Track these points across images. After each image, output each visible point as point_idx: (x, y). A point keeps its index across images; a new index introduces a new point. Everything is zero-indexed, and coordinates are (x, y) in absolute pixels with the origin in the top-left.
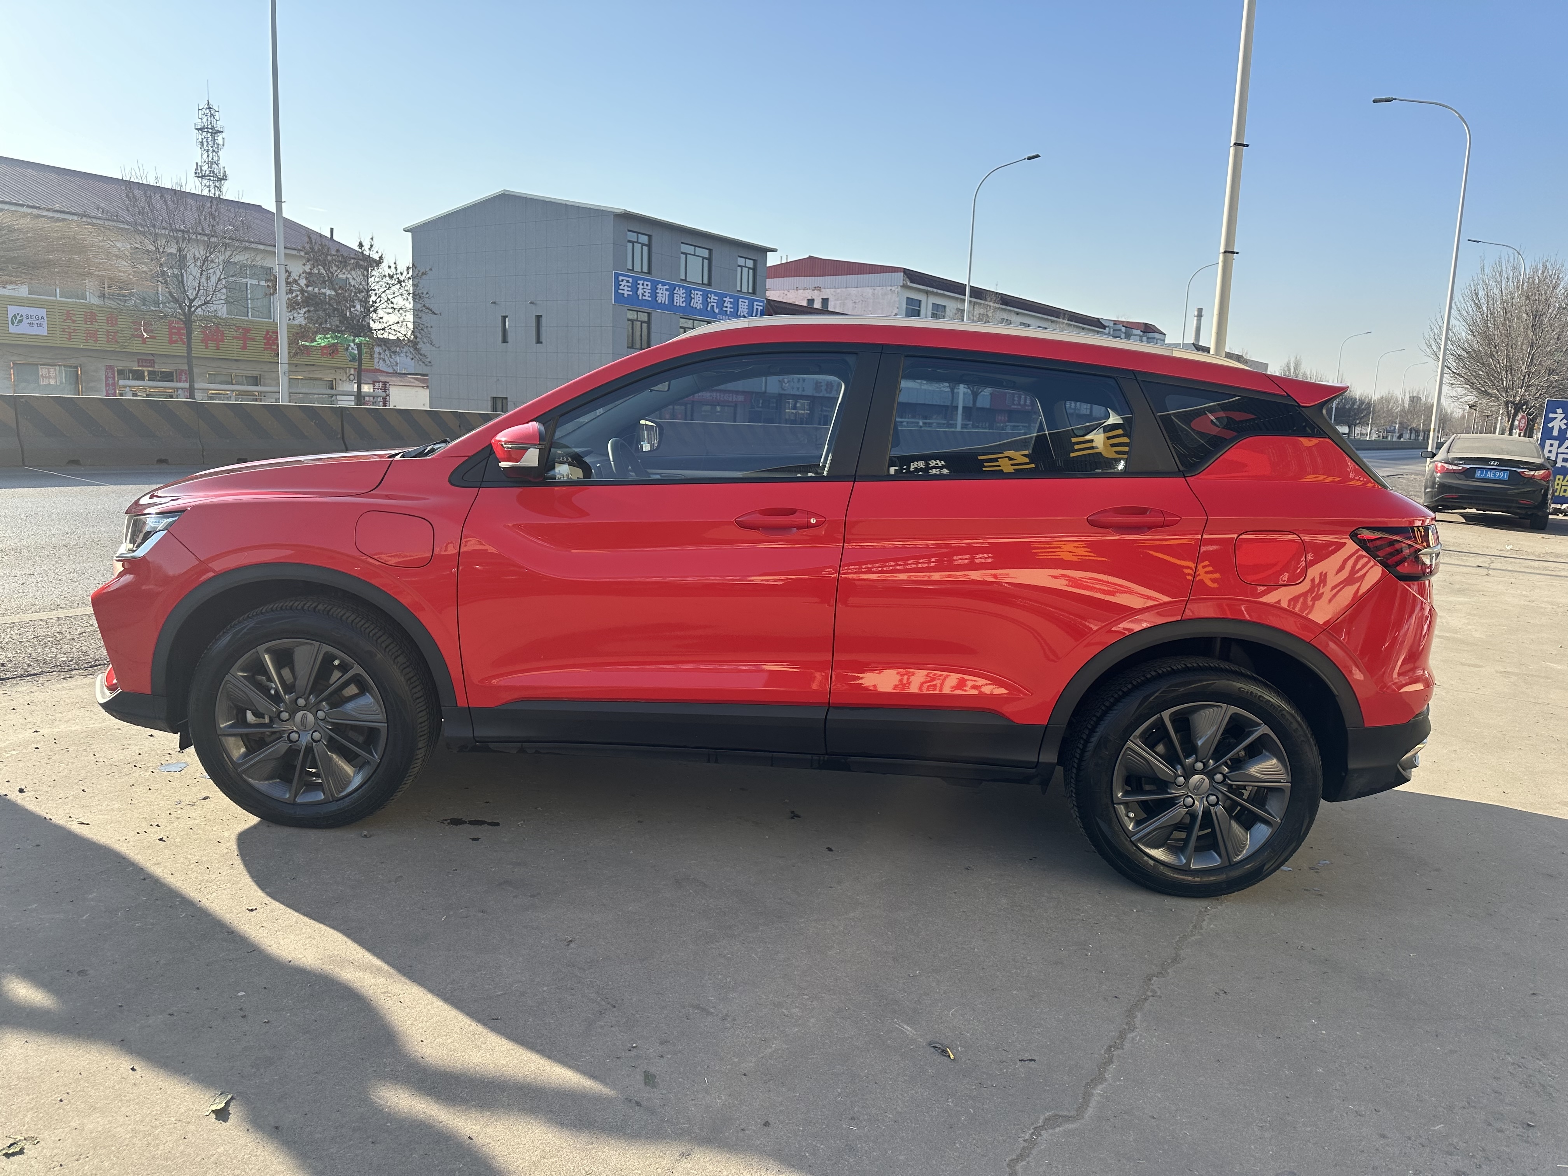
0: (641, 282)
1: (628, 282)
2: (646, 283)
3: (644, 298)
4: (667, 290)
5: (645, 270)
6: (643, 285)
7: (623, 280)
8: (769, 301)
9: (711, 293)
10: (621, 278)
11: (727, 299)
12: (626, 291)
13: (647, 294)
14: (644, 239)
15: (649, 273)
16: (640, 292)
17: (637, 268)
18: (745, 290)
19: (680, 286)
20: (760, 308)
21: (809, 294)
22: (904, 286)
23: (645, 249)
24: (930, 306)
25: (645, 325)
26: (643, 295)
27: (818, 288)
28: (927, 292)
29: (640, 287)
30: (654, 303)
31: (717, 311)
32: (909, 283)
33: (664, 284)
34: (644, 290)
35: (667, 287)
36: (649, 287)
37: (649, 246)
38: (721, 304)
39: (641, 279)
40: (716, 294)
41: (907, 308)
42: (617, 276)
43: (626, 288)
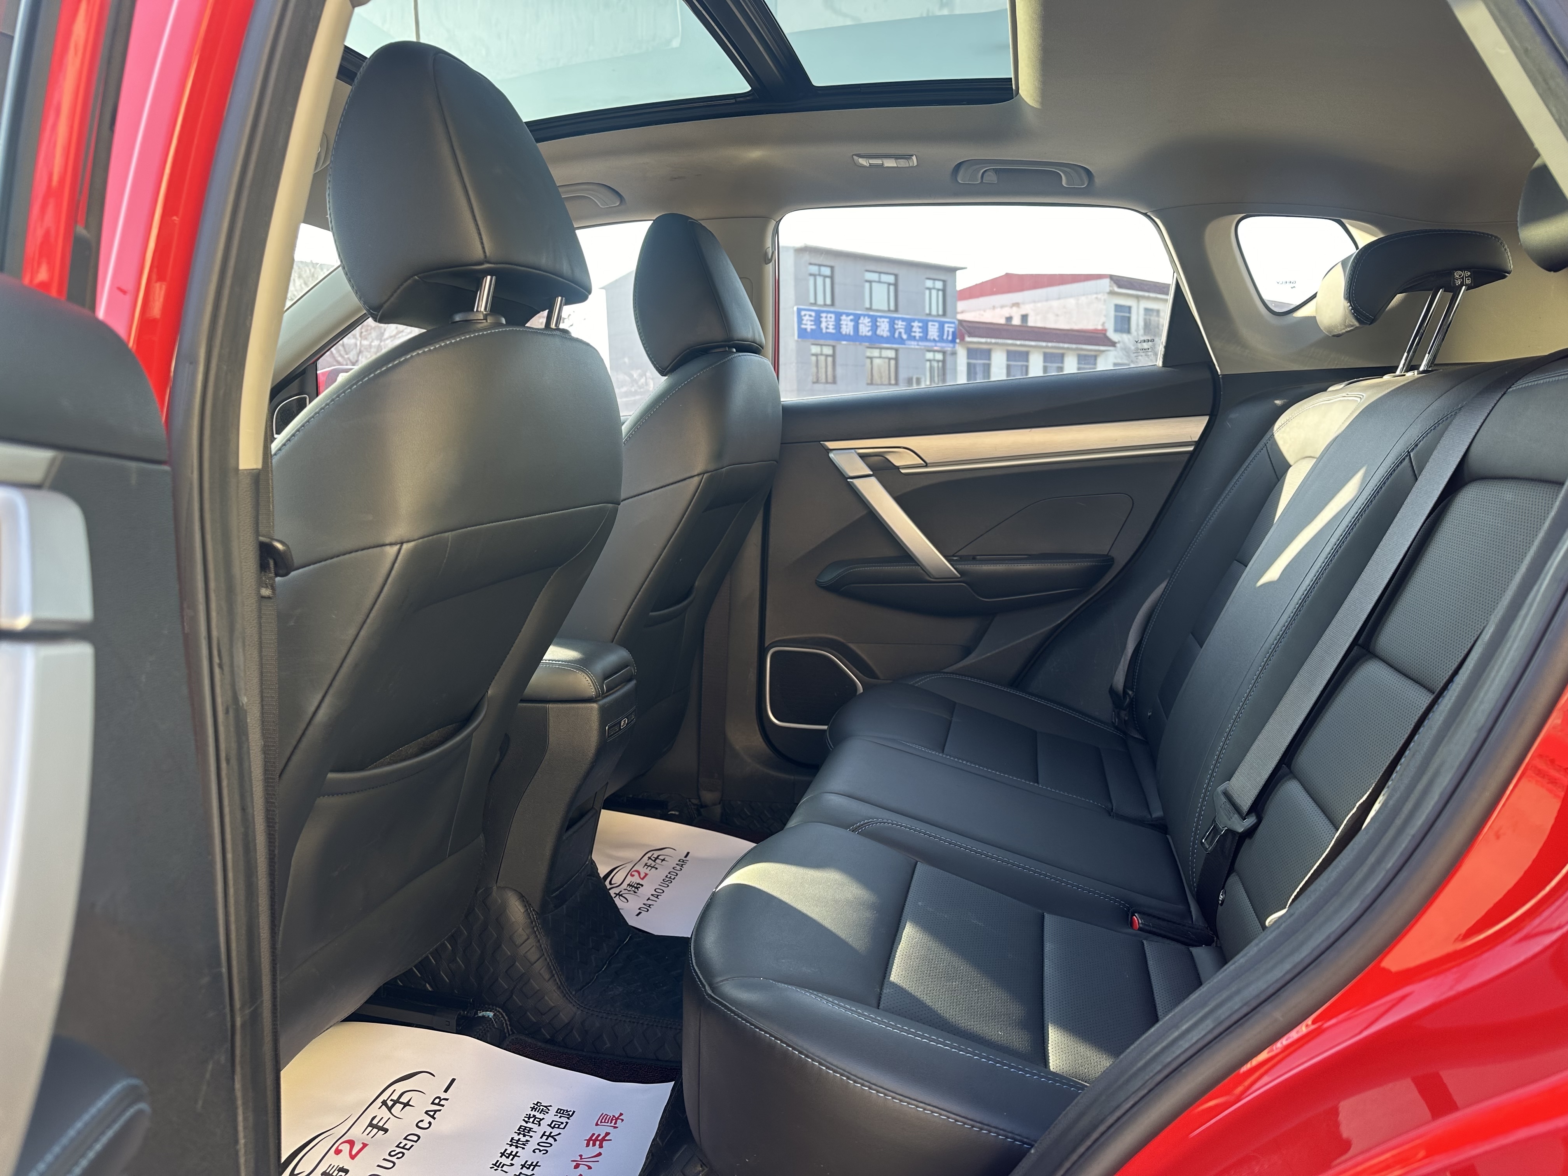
0: (824, 315)
1: (810, 316)
2: (829, 315)
3: (828, 331)
4: (851, 320)
5: (829, 302)
6: (826, 317)
7: (805, 315)
8: (961, 322)
9: (898, 319)
10: (803, 313)
11: (916, 324)
12: (809, 326)
13: (831, 327)
14: (827, 271)
15: (833, 304)
16: (823, 325)
17: (820, 301)
18: (934, 312)
19: (864, 315)
20: (951, 330)
21: (1007, 312)
22: (1112, 293)
23: (828, 281)
24: (1142, 312)
25: (830, 359)
26: (827, 328)
27: (1017, 305)
28: (1138, 297)
29: (823, 320)
30: (838, 335)
31: (905, 336)
32: (1116, 289)
33: (848, 315)
34: (828, 324)
35: (851, 317)
36: (833, 319)
37: (832, 277)
38: (909, 329)
39: (823, 312)
40: (903, 320)
41: (1116, 317)
42: (799, 311)
43: (809, 323)
